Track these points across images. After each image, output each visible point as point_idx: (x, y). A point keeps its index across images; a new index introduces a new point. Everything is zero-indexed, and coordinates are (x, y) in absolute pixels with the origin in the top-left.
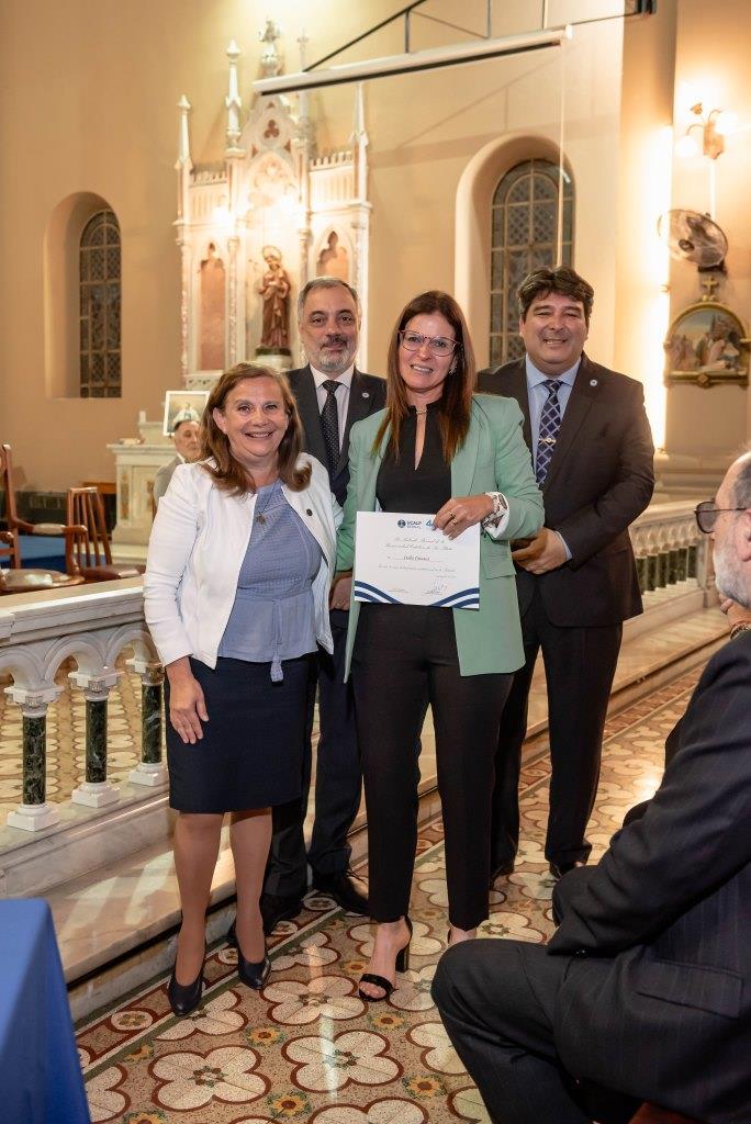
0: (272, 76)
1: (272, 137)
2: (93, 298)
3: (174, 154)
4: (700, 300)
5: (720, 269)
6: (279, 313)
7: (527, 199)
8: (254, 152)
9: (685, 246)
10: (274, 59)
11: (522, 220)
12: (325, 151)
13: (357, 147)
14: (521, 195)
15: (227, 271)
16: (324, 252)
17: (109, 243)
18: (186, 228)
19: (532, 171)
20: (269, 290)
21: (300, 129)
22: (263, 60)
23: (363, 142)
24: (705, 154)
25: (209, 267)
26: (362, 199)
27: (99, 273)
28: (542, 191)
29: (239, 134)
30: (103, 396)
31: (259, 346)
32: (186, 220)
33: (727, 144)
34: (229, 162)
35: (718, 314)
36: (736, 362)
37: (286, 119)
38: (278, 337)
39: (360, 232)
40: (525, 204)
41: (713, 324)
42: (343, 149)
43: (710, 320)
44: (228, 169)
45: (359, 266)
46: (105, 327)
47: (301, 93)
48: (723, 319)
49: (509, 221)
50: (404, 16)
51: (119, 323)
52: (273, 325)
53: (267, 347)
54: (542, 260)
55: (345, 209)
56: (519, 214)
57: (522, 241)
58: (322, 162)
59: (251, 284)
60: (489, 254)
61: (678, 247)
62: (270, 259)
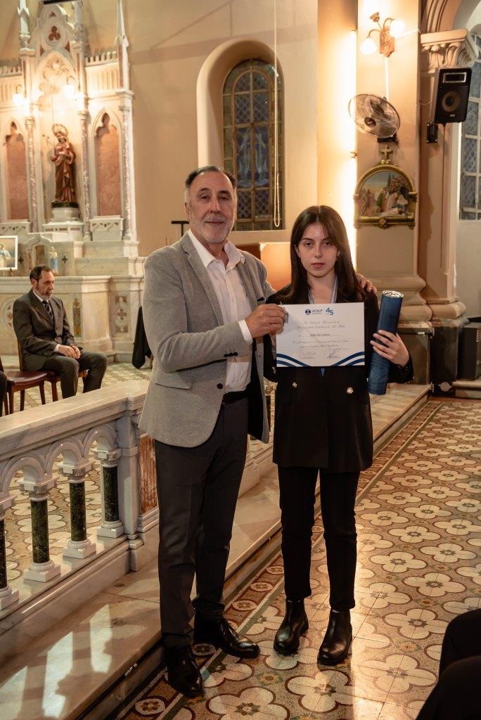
1: (55, 40)
5: (394, 140)
6: (68, 176)
7: (248, 89)
8: (42, 51)
9: (369, 123)
11: (245, 105)
12: (97, 51)
13: (120, 48)
14: (243, 86)
15: (26, 145)
16: (99, 129)
19: (251, 68)
20: (59, 158)
21: (76, 34)
23: (125, 44)
24: (381, 53)
25: (12, 140)
26: (126, 88)
28: (259, 83)
29: (29, 36)
31: (54, 201)
33: (398, 45)
34: (21, 58)
35: (392, 173)
36: (406, 210)
37: (65, 24)
38: (67, 193)
39: (126, 113)
41: (389, 181)
42: (111, 49)
43: (387, 179)
44: (22, 64)
45: (126, 140)
48: (395, 177)
49: (235, 106)
52: (64, 185)
53: (60, 201)
54: (260, 135)
55: (114, 96)
56: (242, 101)
57: (246, 120)
58: (95, 60)
59: (45, 153)
60: (222, 131)
61: (364, 123)
62: (59, 134)
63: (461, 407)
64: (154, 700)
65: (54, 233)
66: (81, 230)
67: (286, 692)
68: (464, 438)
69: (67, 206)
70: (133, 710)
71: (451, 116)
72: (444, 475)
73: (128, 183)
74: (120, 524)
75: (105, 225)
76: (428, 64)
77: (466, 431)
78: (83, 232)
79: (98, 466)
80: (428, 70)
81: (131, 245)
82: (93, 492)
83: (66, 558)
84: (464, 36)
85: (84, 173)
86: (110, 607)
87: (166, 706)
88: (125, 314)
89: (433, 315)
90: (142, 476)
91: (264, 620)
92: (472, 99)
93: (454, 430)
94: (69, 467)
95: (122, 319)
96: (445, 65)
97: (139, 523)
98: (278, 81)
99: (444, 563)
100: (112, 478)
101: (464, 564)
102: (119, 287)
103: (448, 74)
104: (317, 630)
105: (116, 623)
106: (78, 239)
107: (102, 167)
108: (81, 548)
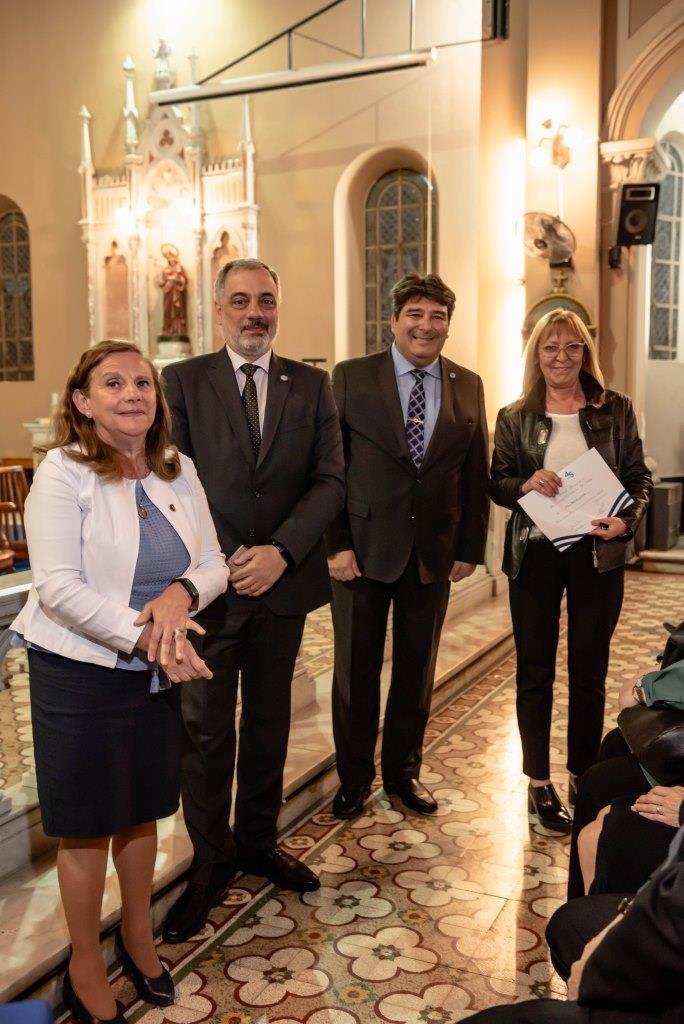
0: (165, 88)
1: (167, 146)
2: (5, 291)
3: (77, 159)
4: (552, 292)
5: (569, 265)
6: (178, 304)
7: (396, 203)
8: (151, 159)
9: (540, 245)
10: (167, 75)
11: (392, 222)
12: (216, 159)
13: (244, 155)
14: (390, 200)
15: (129, 266)
16: (217, 250)
17: (18, 240)
18: (90, 227)
20: (168, 284)
21: (193, 138)
22: (158, 75)
23: (250, 151)
24: (554, 163)
25: (113, 262)
26: (250, 202)
27: (10, 268)
28: (408, 197)
29: (137, 142)
30: (16, 379)
31: (160, 334)
32: (90, 219)
33: (573, 157)
34: (128, 167)
37: (179, 128)
38: (177, 325)
39: (249, 231)
40: (394, 208)
42: (233, 157)
44: (127, 173)
46: (17, 316)
47: (192, 105)
49: (381, 224)
50: (286, 37)
51: (30, 314)
52: (173, 315)
53: (168, 334)
54: (410, 257)
55: (235, 211)
56: (390, 217)
57: (392, 240)
58: (214, 169)
59: (152, 278)
60: (364, 252)
61: (534, 246)
62: (168, 256)
63: (649, 581)
71: (637, 237)
76: (610, 177)
80: (610, 184)
84: (652, 145)
85: (198, 301)
92: (661, 217)
96: (630, 177)
98: (432, 194)
103: (632, 189)
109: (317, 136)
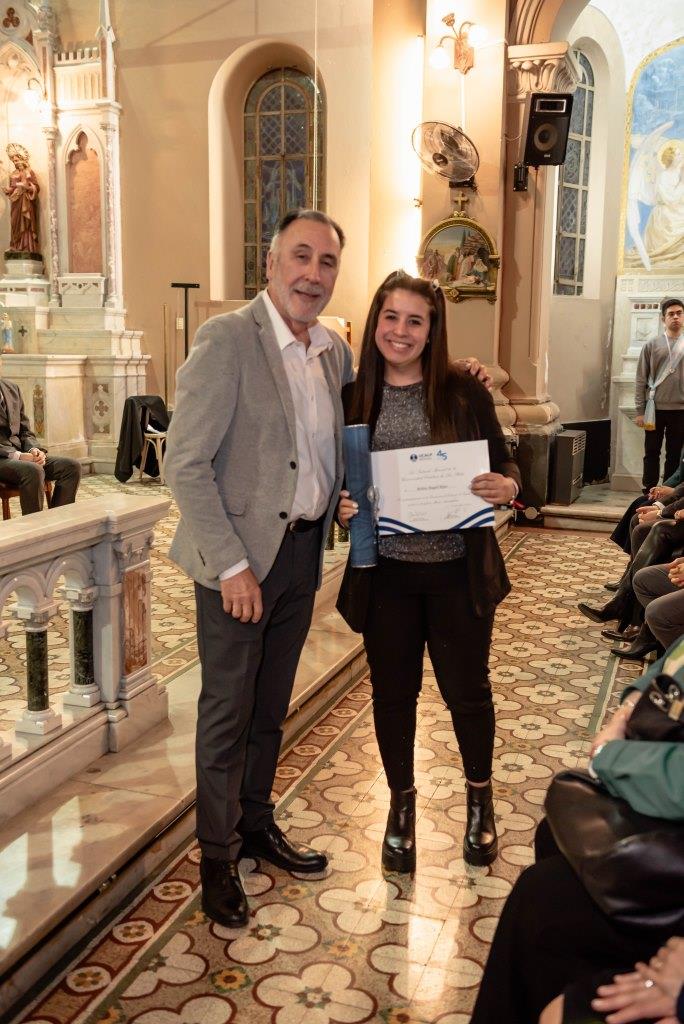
1: (11, 27)
5: (470, 185)
6: (28, 216)
7: (278, 108)
9: (438, 161)
11: (273, 129)
12: (70, 45)
13: (103, 42)
14: (271, 104)
16: (73, 153)
19: (283, 79)
20: (15, 192)
21: (41, 20)
23: (110, 38)
24: (456, 68)
26: (111, 98)
28: (293, 101)
31: (8, 250)
33: (478, 58)
35: (468, 229)
36: (485, 279)
37: (26, 6)
38: (28, 240)
39: (110, 133)
40: (277, 113)
41: (464, 239)
42: (90, 44)
43: (461, 236)
45: (111, 169)
48: (472, 234)
49: (261, 131)
52: (22, 229)
53: (16, 251)
54: (294, 171)
55: (93, 108)
56: (270, 124)
57: (274, 151)
58: (67, 58)
60: (242, 163)
61: (431, 161)
62: (16, 158)
63: (551, 540)
64: (140, 923)
65: (8, 294)
66: (47, 291)
67: (317, 909)
68: (555, 580)
69: (26, 258)
70: (110, 936)
71: (546, 156)
72: (528, 627)
73: (111, 229)
74: (95, 688)
75: (80, 286)
76: (517, 86)
77: (557, 571)
78: (49, 295)
79: (66, 612)
80: (517, 94)
81: (115, 314)
82: (58, 646)
83: (19, 734)
84: (564, 51)
85: (52, 213)
86: (80, 800)
87: (155, 931)
88: (106, 409)
89: (517, 419)
90: (127, 622)
91: (289, 815)
92: (572, 135)
93: (542, 570)
94: (25, 610)
95: (102, 414)
96: (540, 87)
97: (121, 688)
98: (318, 99)
99: (526, 741)
100: (85, 624)
101: (550, 742)
102: (99, 372)
103: (542, 100)
104: (359, 828)
105: (87, 820)
106: (41, 304)
107: (76, 207)
108: (41, 720)
109: (188, 25)
